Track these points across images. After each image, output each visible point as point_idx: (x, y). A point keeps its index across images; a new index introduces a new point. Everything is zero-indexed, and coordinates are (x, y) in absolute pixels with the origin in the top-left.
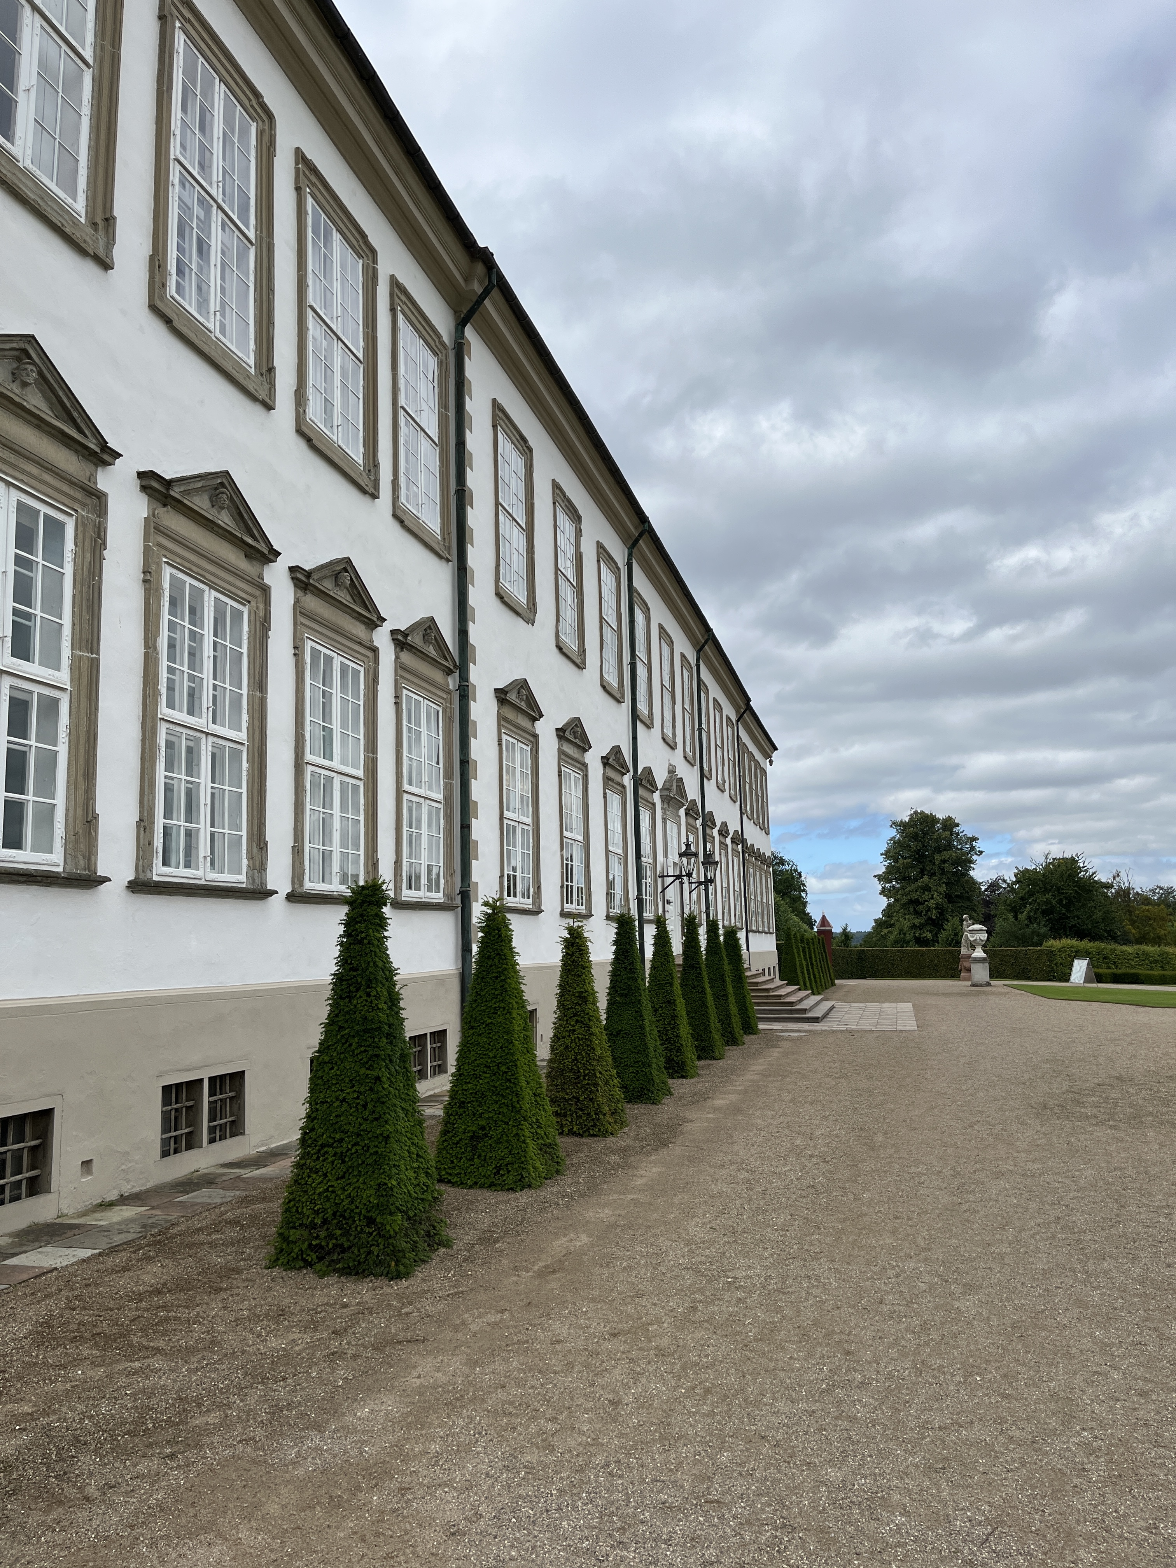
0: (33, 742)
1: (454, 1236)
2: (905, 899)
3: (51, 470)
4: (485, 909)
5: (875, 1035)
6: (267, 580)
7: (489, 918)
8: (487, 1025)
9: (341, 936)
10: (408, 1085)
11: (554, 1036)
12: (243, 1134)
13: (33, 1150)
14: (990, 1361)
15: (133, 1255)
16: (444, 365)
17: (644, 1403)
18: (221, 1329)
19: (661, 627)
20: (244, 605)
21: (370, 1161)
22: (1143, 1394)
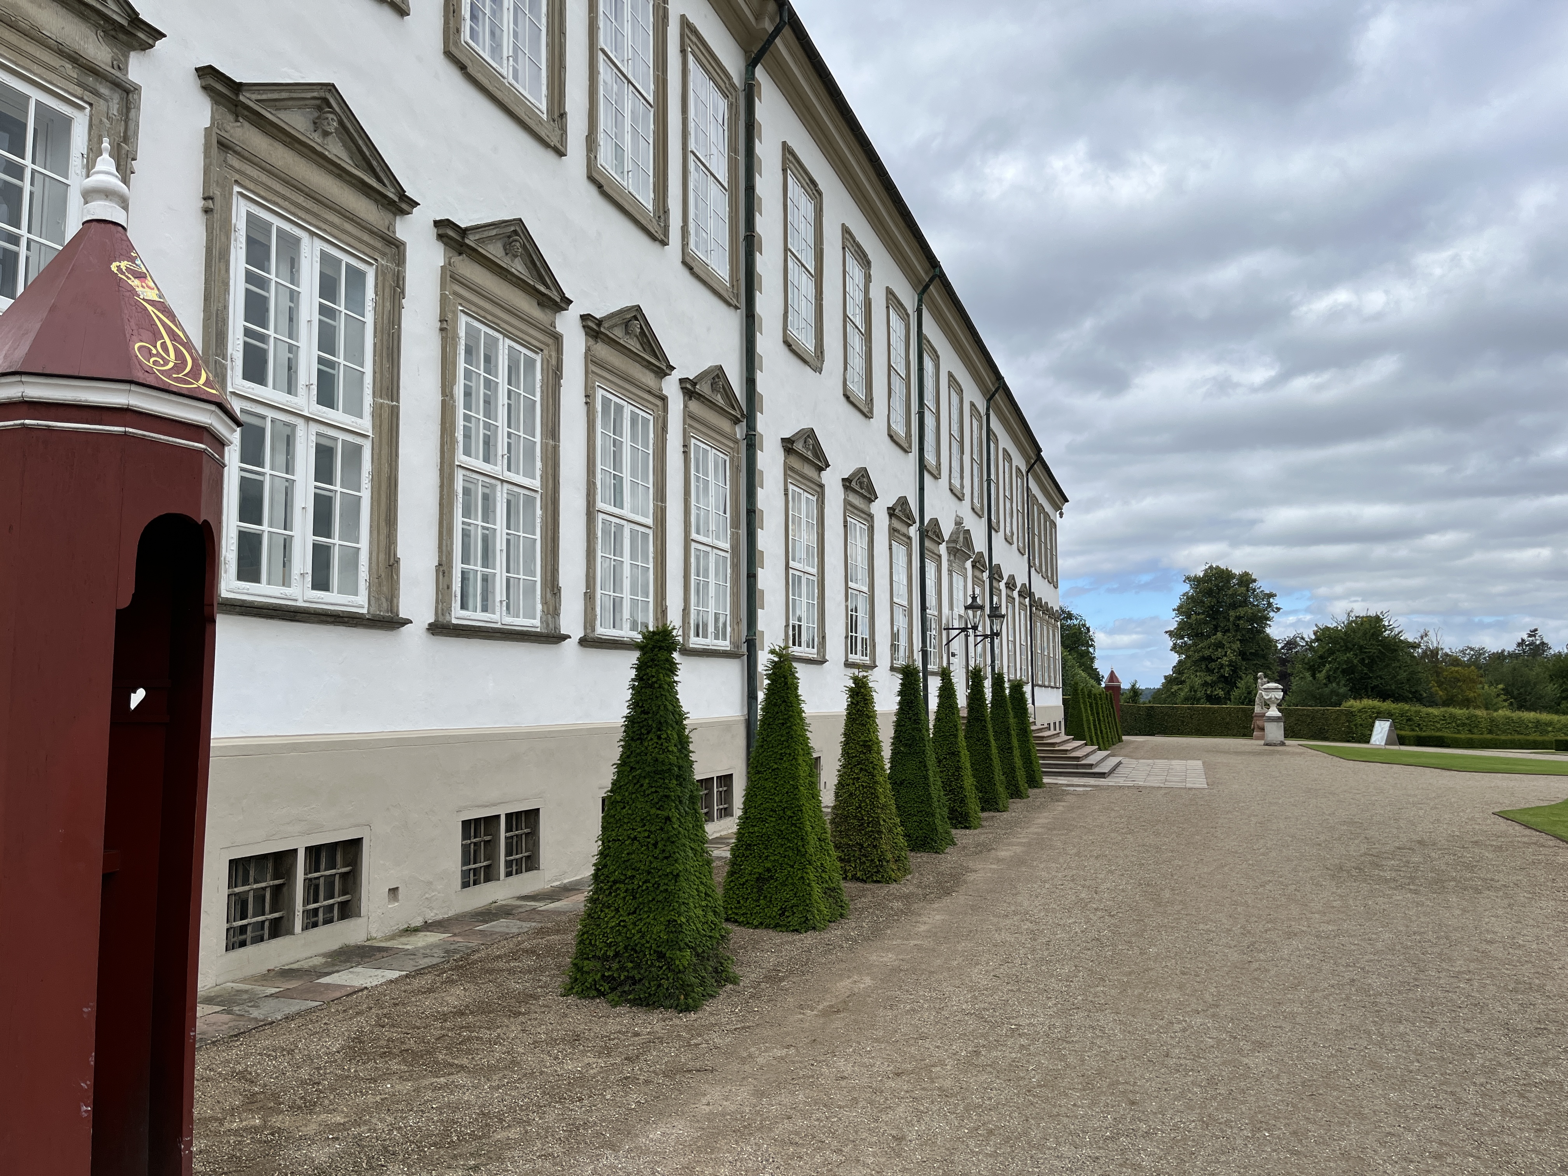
0: (338, 488)
1: (741, 973)
2: (1197, 656)
3: (352, 220)
4: (772, 657)
5: (1163, 792)
6: (559, 329)
7: (776, 666)
8: (773, 770)
9: (633, 680)
10: (697, 825)
11: (839, 783)
12: (538, 868)
13: (344, 876)
14: (1279, 1118)
15: (437, 978)
16: (734, 107)
17: (927, 1141)
18: (521, 1050)
19: (950, 375)
20: (537, 353)
21: (660, 898)
22: (1438, 1157)
